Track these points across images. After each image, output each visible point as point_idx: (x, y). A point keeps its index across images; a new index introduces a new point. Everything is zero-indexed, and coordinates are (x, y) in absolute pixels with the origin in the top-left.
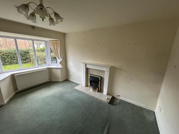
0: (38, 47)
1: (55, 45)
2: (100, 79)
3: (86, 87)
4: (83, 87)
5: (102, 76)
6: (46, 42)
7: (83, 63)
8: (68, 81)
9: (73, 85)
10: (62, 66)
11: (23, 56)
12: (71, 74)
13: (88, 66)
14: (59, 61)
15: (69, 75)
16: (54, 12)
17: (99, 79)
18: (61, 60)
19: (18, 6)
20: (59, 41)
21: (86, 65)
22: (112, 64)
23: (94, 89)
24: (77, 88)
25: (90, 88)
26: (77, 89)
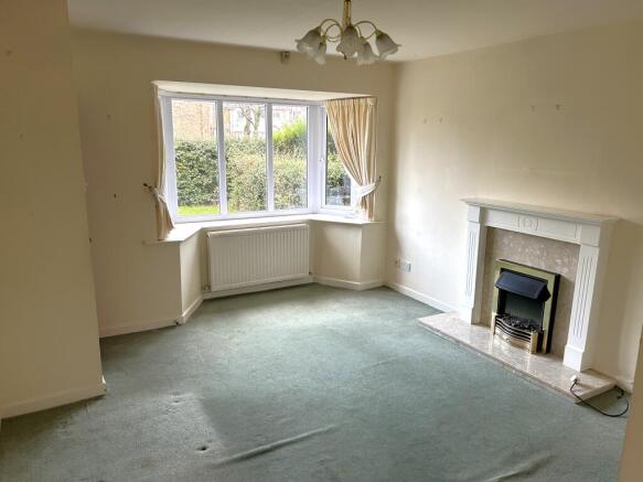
0: (252, 128)
1: (351, 122)
2: (551, 288)
3: (476, 328)
4: (462, 323)
5: (564, 272)
6: (312, 106)
7: (472, 203)
8: (392, 293)
9: (413, 310)
10: (370, 216)
11: (202, 172)
12: (407, 261)
13: (496, 221)
14: (358, 191)
15: (397, 263)
16: (377, 31)
17: (545, 287)
18: (368, 188)
19: (301, 38)
20: (370, 102)
21: (484, 212)
22: (618, 210)
23: (519, 334)
24: (429, 320)
25: (498, 331)
26: (431, 324)
